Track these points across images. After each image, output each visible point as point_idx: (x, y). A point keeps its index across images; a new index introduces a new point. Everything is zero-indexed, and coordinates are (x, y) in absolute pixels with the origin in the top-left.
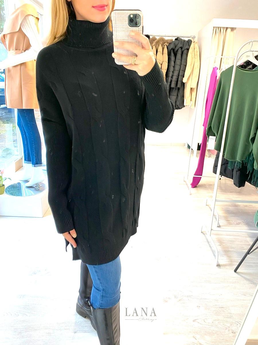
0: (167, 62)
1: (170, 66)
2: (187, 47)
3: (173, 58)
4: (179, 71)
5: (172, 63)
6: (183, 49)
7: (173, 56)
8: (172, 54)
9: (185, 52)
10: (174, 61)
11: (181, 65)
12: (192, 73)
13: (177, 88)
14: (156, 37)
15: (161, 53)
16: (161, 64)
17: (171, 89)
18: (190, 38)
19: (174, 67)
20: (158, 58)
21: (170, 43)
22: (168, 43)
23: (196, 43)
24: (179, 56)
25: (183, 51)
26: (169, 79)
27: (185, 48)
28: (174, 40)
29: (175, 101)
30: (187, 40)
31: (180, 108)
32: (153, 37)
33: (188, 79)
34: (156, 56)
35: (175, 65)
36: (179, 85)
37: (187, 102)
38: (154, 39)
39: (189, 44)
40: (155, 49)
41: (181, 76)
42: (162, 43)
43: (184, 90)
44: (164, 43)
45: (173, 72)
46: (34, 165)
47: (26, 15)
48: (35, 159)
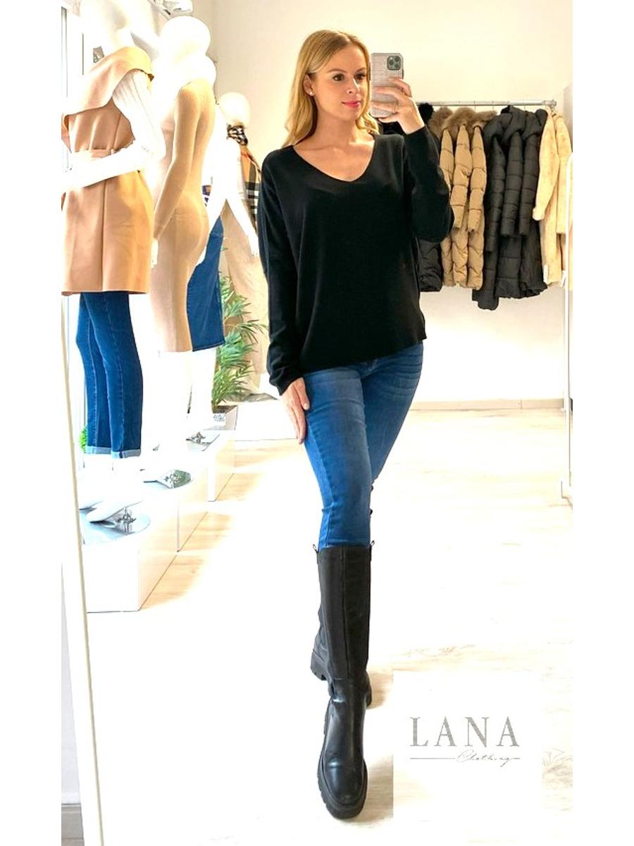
0: (483, 170)
1: (494, 179)
2: (536, 128)
3: (499, 159)
4: (521, 192)
5: (499, 171)
6: (526, 134)
7: (500, 153)
8: (497, 148)
9: (532, 140)
10: (504, 164)
11: (524, 173)
12: (556, 189)
13: (520, 237)
14: (449, 107)
15: (465, 148)
16: (468, 177)
17: (501, 241)
18: (543, 107)
19: (505, 181)
20: (458, 160)
21: (489, 120)
22: (483, 121)
23: (560, 117)
24: (515, 151)
25: (527, 139)
26: (495, 214)
27: (531, 133)
28: (499, 114)
29: (517, 272)
30: (534, 112)
31: (535, 292)
32: (441, 109)
33: (547, 211)
34: (452, 155)
35: (508, 177)
36: (524, 228)
37: (550, 272)
38: (445, 113)
39: (539, 121)
40: (450, 138)
41: (526, 203)
42: (466, 122)
43: (539, 240)
44: (474, 121)
45: (503, 194)
46: (117, 451)
47: (127, 71)
48: (122, 435)
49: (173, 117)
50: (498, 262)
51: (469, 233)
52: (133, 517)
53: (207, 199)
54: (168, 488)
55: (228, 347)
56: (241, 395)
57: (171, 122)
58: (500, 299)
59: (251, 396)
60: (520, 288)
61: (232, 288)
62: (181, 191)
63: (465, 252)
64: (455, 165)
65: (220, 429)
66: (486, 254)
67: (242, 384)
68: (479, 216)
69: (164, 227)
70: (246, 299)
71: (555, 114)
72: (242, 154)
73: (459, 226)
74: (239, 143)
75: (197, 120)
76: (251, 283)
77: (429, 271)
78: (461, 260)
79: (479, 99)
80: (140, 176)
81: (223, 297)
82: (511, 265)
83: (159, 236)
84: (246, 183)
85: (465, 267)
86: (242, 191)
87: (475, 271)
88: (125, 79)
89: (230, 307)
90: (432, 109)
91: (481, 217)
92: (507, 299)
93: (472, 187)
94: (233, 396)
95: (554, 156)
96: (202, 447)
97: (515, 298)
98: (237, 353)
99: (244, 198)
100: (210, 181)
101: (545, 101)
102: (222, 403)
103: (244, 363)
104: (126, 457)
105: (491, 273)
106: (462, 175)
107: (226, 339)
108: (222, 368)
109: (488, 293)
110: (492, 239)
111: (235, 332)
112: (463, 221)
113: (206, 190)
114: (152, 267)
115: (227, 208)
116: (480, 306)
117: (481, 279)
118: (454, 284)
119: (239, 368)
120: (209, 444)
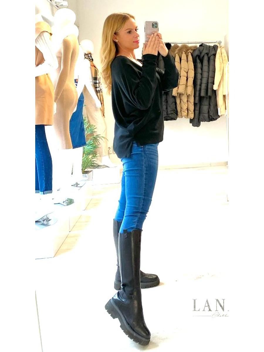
0: (193, 70)
1: (197, 73)
2: (213, 52)
3: (199, 65)
4: (208, 78)
5: (199, 70)
6: (210, 55)
7: (199, 63)
8: (198, 61)
9: (212, 57)
10: (201, 68)
11: (209, 71)
12: (222, 77)
13: (208, 97)
14: (178, 44)
15: (185, 61)
16: (186, 73)
17: (201, 98)
18: (216, 44)
19: (202, 74)
20: (182, 66)
21: (194, 49)
22: (192, 50)
23: (223, 48)
24: (205, 62)
25: (210, 56)
26: (198, 87)
27: (212, 54)
28: (198, 46)
29: (208, 111)
30: (213, 45)
31: (215, 119)
32: (174, 45)
33: (219, 86)
34: (180, 64)
35: (203, 72)
36: (210, 93)
37: (221, 110)
38: (176, 47)
39: (215, 50)
40: (179, 57)
41: (211, 83)
42: (185, 51)
43: (216, 98)
44: (188, 50)
45: (201, 80)
46: (42, 192)
47: (41, 32)
48: (44, 185)
49: (61, 50)
50: (200, 107)
51: (188, 96)
52: (50, 218)
53: (76, 85)
54: (65, 206)
55: (88, 146)
56: (94, 166)
57: (60, 53)
58: (201, 122)
59: (98, 166)
60: (209, 117)
61: (89, 122)
62: (65, 82)
63: (186, 104)
64: (181, 68)
65: (86, 181)
66: (195, 104)
67: (94, 161)
68: (191, 89)
69: (59, 97)
70: (95, 126)
71: (221, 47)
72: (91, 65)
73: (184, 93)
74: (89, 60)
75: (71, 51)
76: (97, 119)
77: (172, 112)
78: (185, 107)
79: (190, 41)
80: (47, 76)
81: (85, 125)
82: (205, 108)
83: (57, 101)
84: (93, 77)
85: (186, 110)
86: (91, 81)
87: (191, 111)
88: (40, 35)
89: (88, 130)
90: (171, 45)
91: (192, 89)
92: (204, 122)
93: (188, 77)
94: (91, 167)
95: (221, 64)
96: (79, 188)
97: (207, 122)
98: (92, 149)
99: (92, 84)
100: (78, 77)
101: (217, 41)
102: (86, 170)
103: (95, 153)
104: (46, 194)
105: (197, 112)
106: (184, 72)
107: (87, 143)
108: (85, 155)
109: (196, 120)
110: (197, 98)
111: (91, 140)
112: (185, 91)
113: (76, 81)
114: (54, 114)
115: (85, 88)
116: (193, 125)
117: (193, 115)
118: (182, 117)
119: (93, 155)
120: (81, 187)
